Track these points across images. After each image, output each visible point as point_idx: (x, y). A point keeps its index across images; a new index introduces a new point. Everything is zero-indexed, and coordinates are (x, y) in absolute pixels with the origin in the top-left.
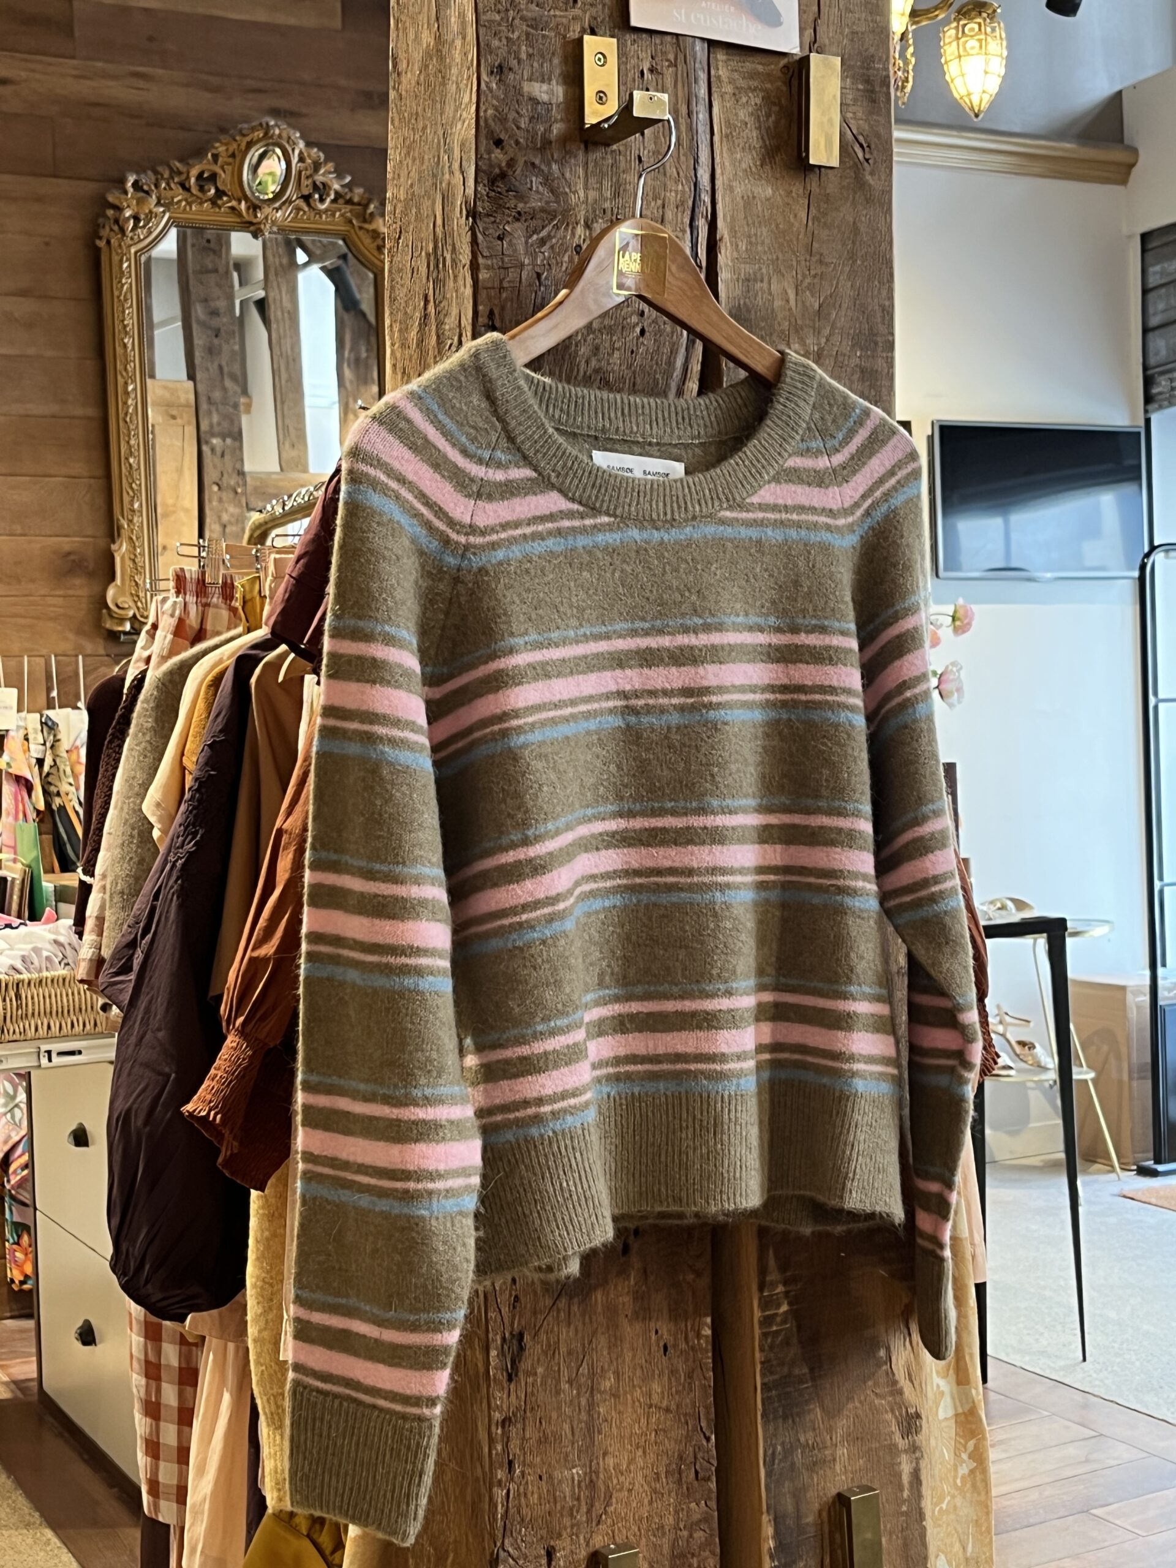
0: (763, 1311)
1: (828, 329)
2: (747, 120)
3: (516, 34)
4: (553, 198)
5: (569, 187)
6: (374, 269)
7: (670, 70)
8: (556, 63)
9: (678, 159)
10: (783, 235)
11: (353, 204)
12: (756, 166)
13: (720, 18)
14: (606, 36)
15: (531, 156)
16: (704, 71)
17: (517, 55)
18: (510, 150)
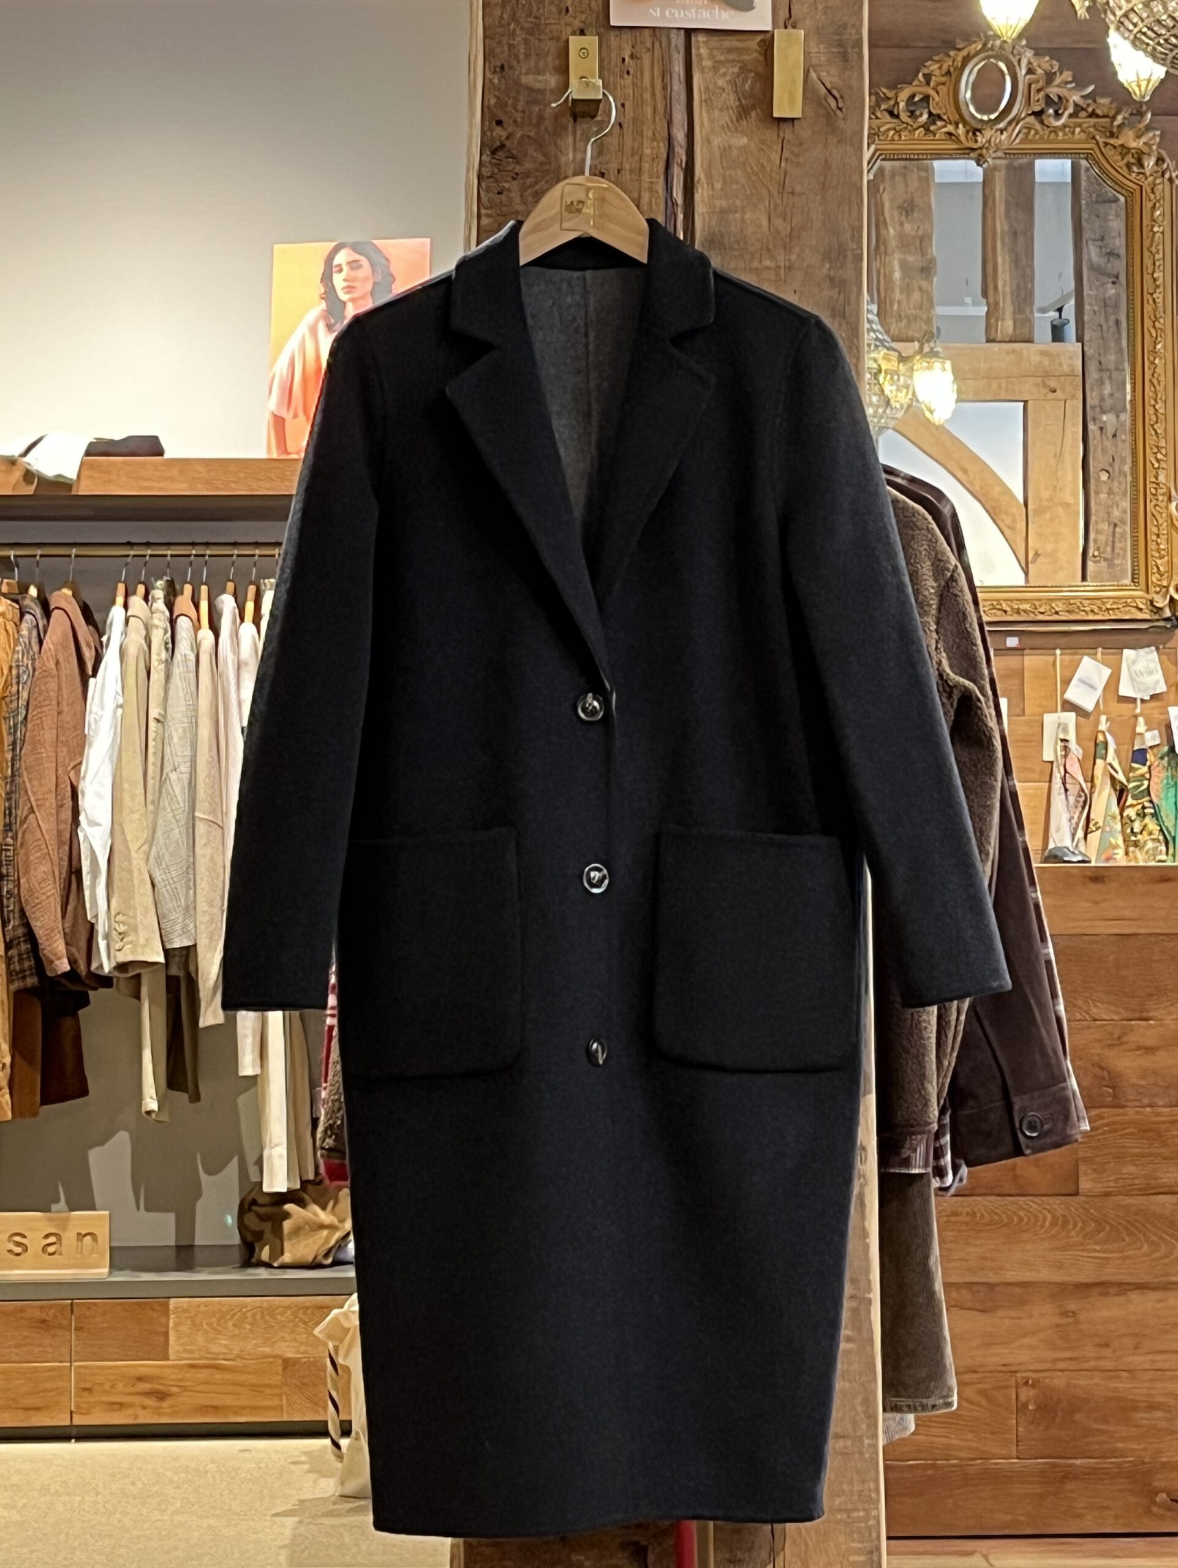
2: (725, 86)
3: (518, 40)
4: (546, 161)
5: (561, 151)
6: (1124, 192)
7: (649, 54)
8: (550, 58)
9: (654, 121)
10: (757, 175)
11: (1098, 116)
12: (732, 122)
13: (694, 11)
14: (591, 35)
15: (526, 130)
16: (679, 53)
17: (517, 59)
18: (509, 127)
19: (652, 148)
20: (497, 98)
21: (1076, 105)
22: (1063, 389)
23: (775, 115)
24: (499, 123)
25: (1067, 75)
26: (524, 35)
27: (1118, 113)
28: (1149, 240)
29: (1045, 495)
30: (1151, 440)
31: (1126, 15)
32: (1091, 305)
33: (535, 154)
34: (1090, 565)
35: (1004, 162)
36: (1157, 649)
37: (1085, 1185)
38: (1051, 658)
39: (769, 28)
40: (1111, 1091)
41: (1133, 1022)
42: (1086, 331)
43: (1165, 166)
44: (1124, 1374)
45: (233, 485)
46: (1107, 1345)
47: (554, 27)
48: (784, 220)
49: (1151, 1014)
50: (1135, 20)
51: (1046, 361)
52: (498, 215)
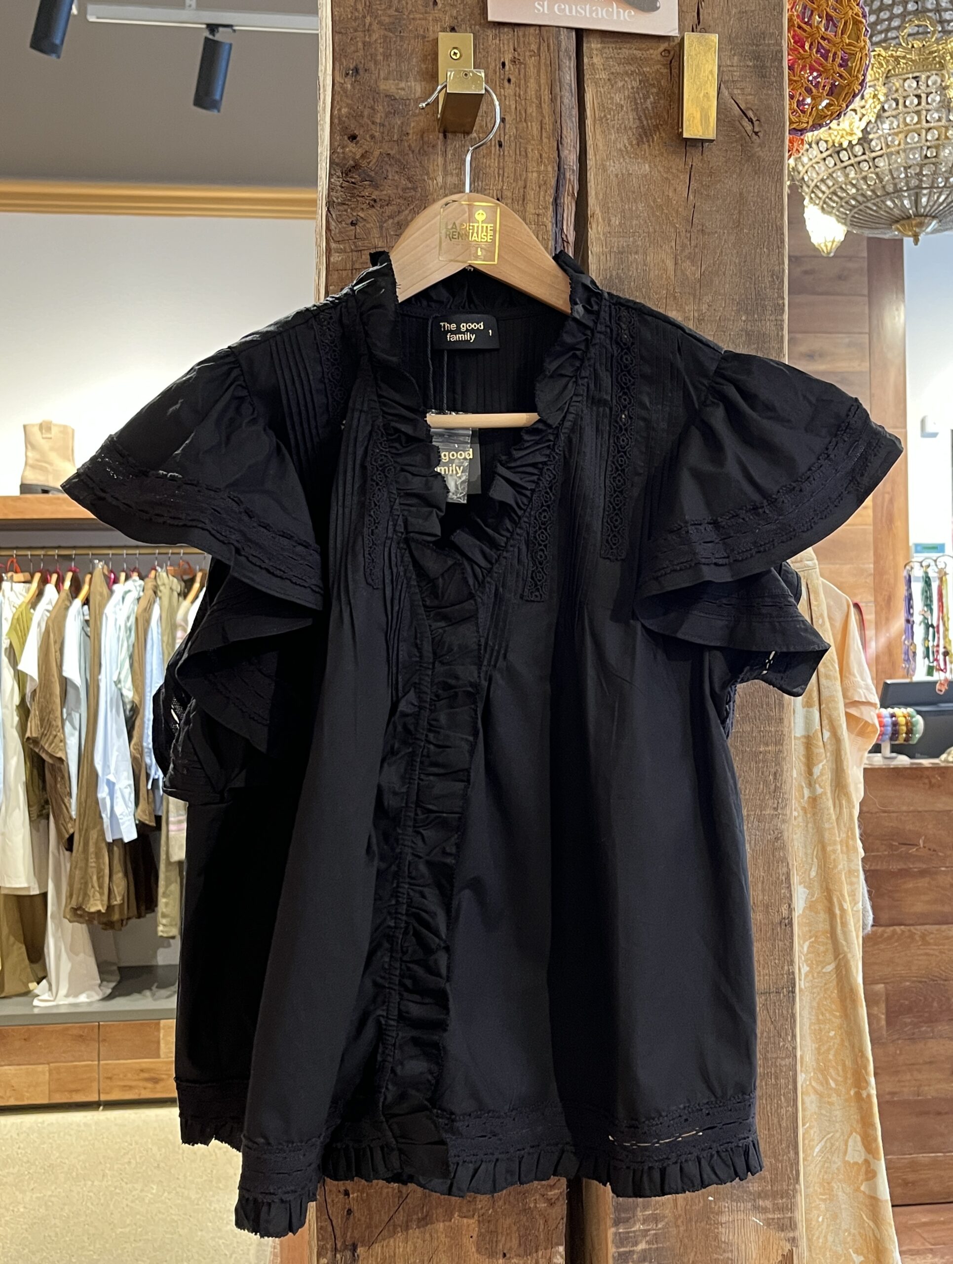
0: (617, 1247)
1: (710, 298)
2: (622, 102)
3: (375, 37)
4: (410, 185)
5: (428, 174)
7: (535, 59)
8: (414, 60)
9: (541, 140)
10: (662, 209)
12: (632, 145)
13: (588, 7)
14: (466, 31)
15: (386, 147)
16: (570, 59)
17: (373, 57)
18: (366, 144)
19: (539, 172)
20: (349, 106)
23: (685, 135)
24: (353, 138)
26: (382, 32)
33: (396, 178)
39: (675, 33)
47: (418, 22)
48: (693, 262)
52: (352, 251)
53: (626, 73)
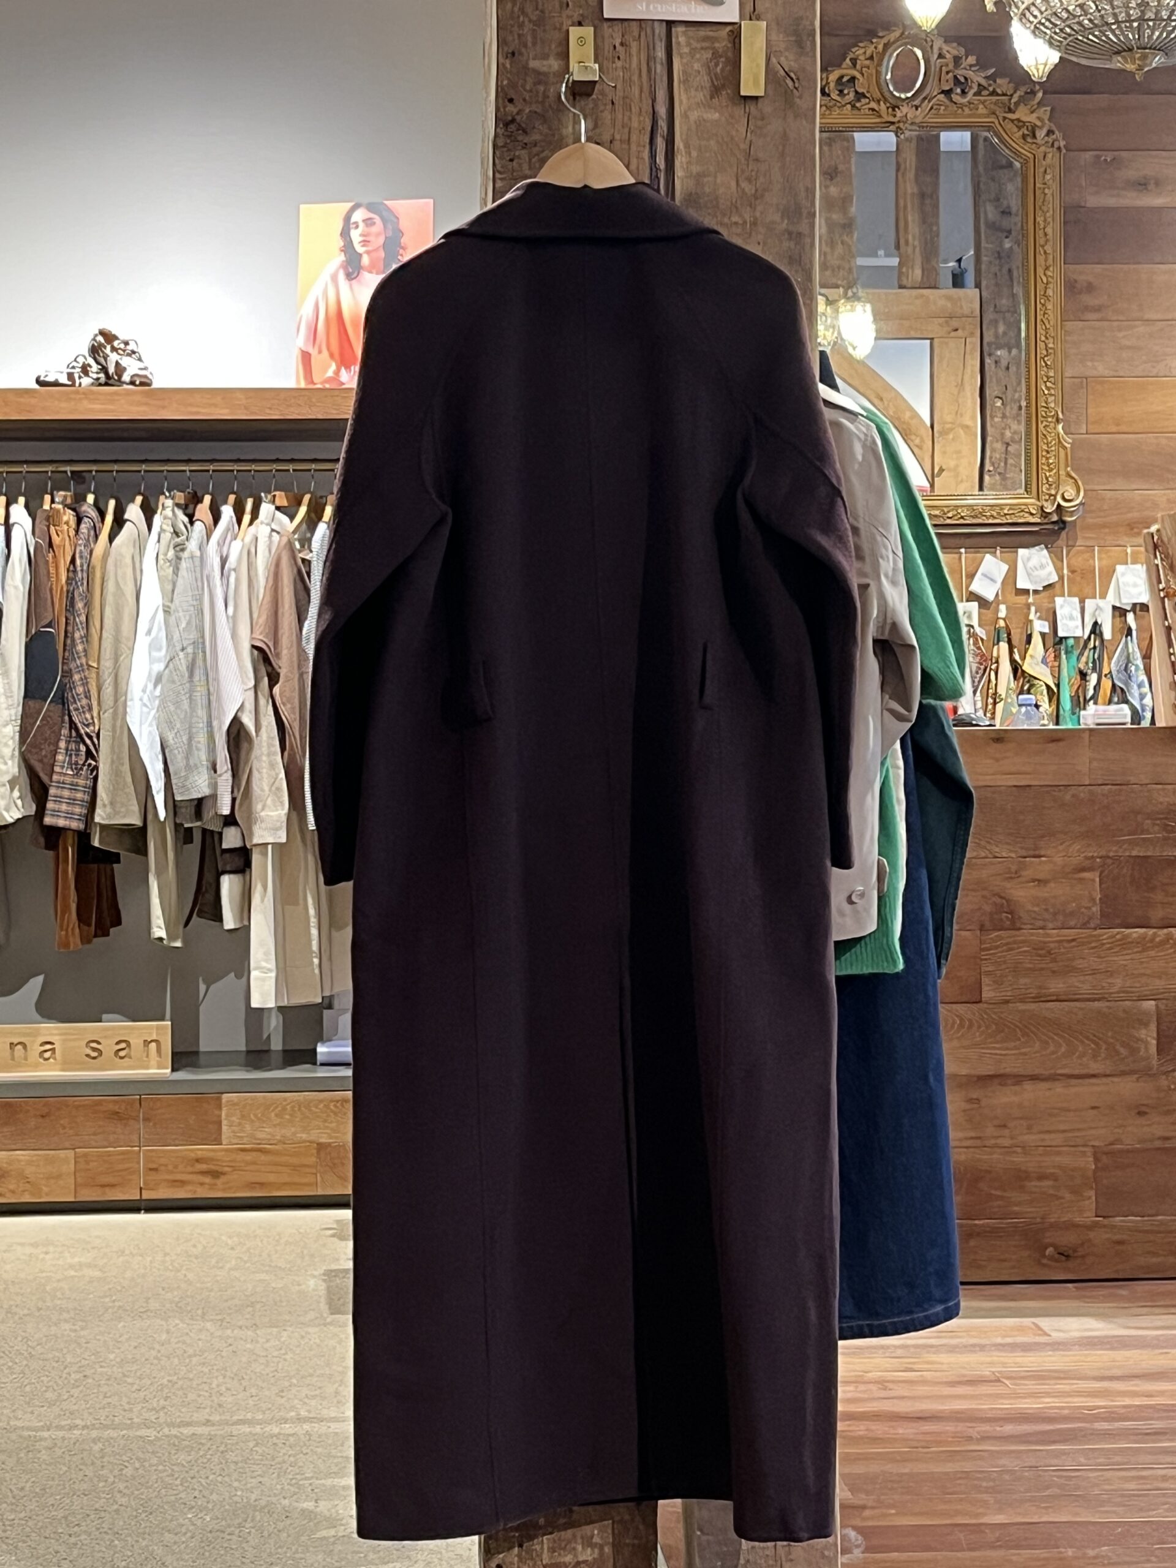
2: (700, 69)
3: (526, 30)
6: (1019, 159)
7: (635, 43)
8: (553, 46)
9: (641, 100)
10: (727, 145)
11: (998, 95)
12: (706, 99)
14: (588, 26)
15: (534, 107)
16: (661, 41)
17: (525, 46)
18: (519, 104)
19: (640, 122)
20: (509, 79)
21: (979, 85)
22: (964, 329)
23: (742, 94)
24: (511, 101)
25: (972, 60)
26: (531, 26)
27: (1015, 92)
28: (1041, 200)
29: (949, 418)
30: (1042, 372)
31: (1028, 8)
32: (986, 256)
33: (540, 127)
34: (987, 478)
35: (917, 133)
36: (1047, 547)
37: (987, 993)
38: (956, 556)
39: (736, 19)
40: (1010, 916)
41: (1028, 859)
42: (983, 279)
43: (1054, 136)
44: (1019, 1150)
45: (268, 411)
46: (1005, 1126)
47: (556, 20)
48: (750, 183)
49: (1042, 853)
50: (1036, 13)
51: (949, 305)
52: (511, 179)
53: (702, 48)
